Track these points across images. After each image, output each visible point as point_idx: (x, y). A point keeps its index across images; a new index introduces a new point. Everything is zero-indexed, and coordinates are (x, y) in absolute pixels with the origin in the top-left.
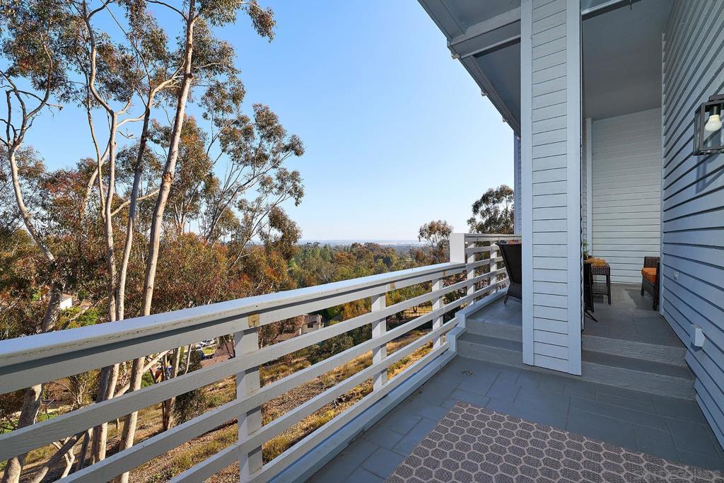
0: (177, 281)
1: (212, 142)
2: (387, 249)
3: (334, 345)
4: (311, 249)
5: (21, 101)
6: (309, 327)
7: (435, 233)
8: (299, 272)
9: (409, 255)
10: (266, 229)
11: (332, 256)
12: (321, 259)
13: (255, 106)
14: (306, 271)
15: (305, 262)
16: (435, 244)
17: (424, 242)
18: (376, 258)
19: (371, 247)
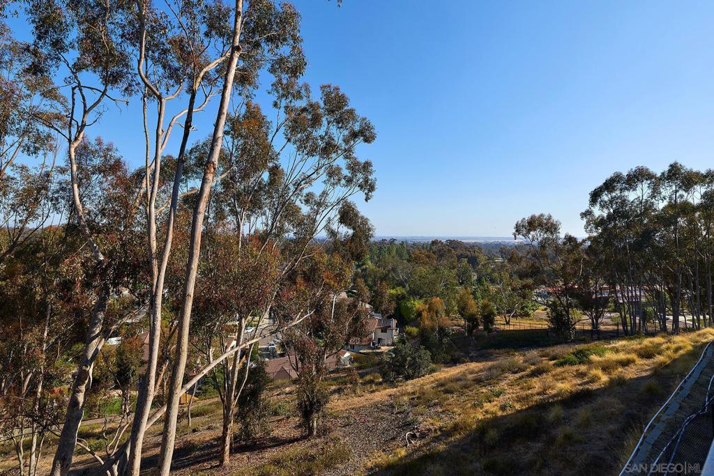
0: (223, 288)
1: (277, 131)
2: (473, 247)
3: (409, 358)
4: (387, 246)
5: (83, 96)
6: (382, 332)
7: (535, 230)
8: (373, 270)
9: (499, 255)
10: (335, 226)
11: (409, 253)
12: (397, 258)
13: (323, 87)
14: (381, 270)
15: (379, 260)
16: (535, 243)
17: (521, 239)
18: (460, 257)
19: (453, 244)
